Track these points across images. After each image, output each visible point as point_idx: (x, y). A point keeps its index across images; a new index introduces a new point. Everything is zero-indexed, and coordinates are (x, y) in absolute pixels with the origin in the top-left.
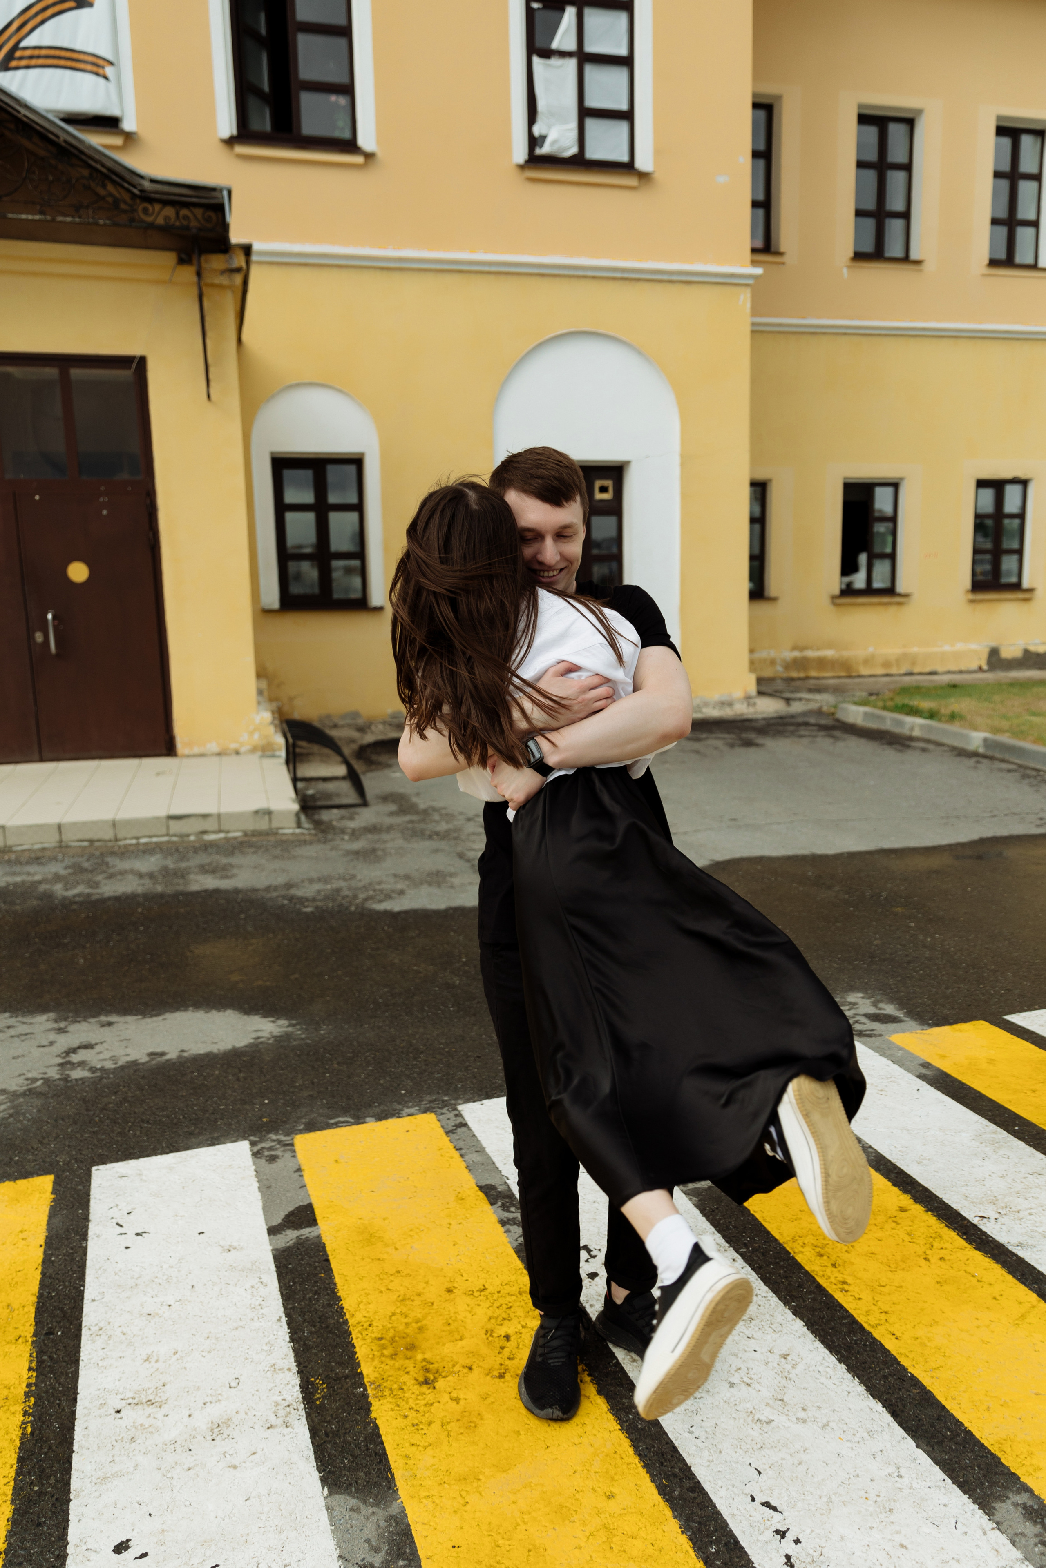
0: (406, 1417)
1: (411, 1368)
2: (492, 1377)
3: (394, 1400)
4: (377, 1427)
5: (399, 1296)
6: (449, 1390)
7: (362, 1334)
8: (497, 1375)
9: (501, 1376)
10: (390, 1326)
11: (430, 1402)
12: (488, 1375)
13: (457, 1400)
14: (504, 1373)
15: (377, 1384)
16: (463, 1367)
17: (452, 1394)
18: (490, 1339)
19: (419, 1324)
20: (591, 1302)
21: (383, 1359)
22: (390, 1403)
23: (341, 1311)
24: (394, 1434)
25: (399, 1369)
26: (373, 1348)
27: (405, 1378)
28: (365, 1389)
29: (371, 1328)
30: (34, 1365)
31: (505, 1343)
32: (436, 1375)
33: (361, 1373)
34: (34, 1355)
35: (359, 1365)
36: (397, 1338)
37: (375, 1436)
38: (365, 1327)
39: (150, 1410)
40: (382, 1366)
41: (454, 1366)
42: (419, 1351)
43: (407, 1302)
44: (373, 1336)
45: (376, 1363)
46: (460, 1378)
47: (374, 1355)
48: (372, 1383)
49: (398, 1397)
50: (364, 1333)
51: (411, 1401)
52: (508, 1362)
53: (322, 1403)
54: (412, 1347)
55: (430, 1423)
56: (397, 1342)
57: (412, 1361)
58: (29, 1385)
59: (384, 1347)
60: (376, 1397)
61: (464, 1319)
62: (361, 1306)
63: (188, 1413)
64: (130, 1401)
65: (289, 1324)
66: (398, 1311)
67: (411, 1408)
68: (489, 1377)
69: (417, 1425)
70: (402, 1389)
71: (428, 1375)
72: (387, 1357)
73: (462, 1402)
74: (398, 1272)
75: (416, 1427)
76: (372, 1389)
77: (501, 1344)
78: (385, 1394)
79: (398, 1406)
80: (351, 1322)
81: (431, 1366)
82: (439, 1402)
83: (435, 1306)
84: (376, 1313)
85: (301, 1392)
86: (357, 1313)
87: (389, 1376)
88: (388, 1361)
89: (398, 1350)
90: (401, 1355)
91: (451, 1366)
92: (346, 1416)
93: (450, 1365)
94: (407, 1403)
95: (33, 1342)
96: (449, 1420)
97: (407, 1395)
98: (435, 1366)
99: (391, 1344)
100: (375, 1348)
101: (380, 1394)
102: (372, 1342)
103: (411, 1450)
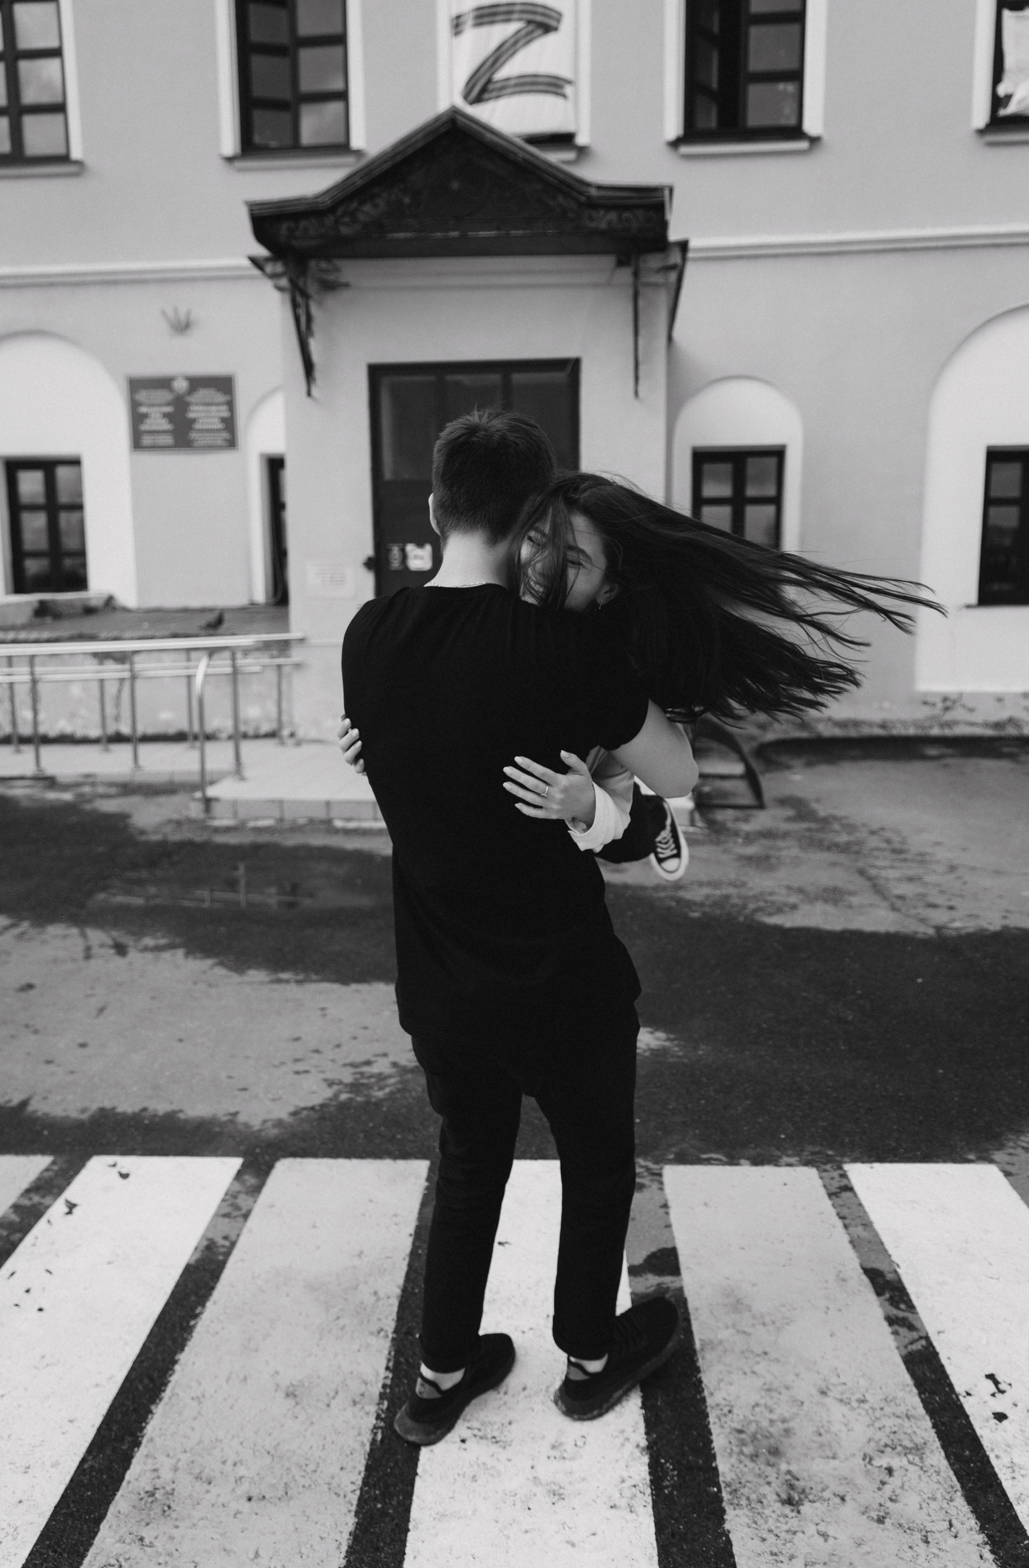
0: (764, 1540)
1: (772, 1478)
2: (869, 1517)
3: (750, 1514)
4: (729, 1543)
5: (765, 1384)
6: (817, 1520)
7: (720, 1420)
8: (875, 1517)
9: (880, 1520)
10: (752, 1418)
11: (793, 1529)
12: (863, 1514)
13: (825, 1536)
14: (884, 1518)
15: (734, 1487)
16: (835, 1495)
17: (819, 1527)
18: (869, 1467)
19: (786, 1425)
20: (997, 1452)
21: (742, 1458)
22: (747, 1516)
23: (698, 1385)
24: (749, 1558)
25: (760, 1476)
26: (732, 1441)
27: (765, 1490)
28: (720, 1491)
29: (730, 1415)
30: (391, 1364)
31: (886, 1478)
32: (802, 1496)
33: (716, 1469)
34: (393, 1353)
35: (714, 1457)
36: (759, 1436)
38: (724, 1412)
39: (494, 1448)
40: (741, 1466)
41: (823, 1490)
42: (783, 1459)
43: (774, 1394)
44: (733, 1425)
45: (733, 1460)
46: (830, 1508)
47: (732, 1450)
48: (728, 1485)
49: (756, 1511)
50: (723, 1419)
51: (771, 1521)
52: (889, 1504)
53: (671, 1493)
54: (775, 1452)
55: (792, 1557)
56: (758, 1440)
57: (775, 1470)
58: (384, 1386)
59: (743, 1443)
60: (732, 1504)
61: (837, 1433)
62: (722, 1385)
63: (530, 1463)
64: (476, 1432)
66: (762, 1402)
67: (770, 1531)
68: (865, 1517)
69: (776, 1554)
70: (761, 1502)
71: (792, 1492)
72: (746, 1456)
73: (831, 1541)
74: (766, 1353)
75: (775, 1557)
76: (727, 1492)
77: (881, 1478)
78: (742, 1502)
79: (756, 1523)
80: (710, 1401)
81: (796, 1483)
82: (803, 1532)
83: (805, 1407)
84: (738, 1397)
85: (650, 1473)
86: (717, 1392)
87: (748, 1482)
88: (747, 1462)
89: (760, 1451)
90: (762, 1459)
91: (820, 1489)
92: (696, 1518)
93: (820, 1487)
94: (766, 1522)
95: (393, 1339)
96: (814, 1560)
97: (767, 1512)
98: (800, 1484)
99: (752, 1441)
100: (734, 1441)
101: (736, 1501)
102: (730, 1433)
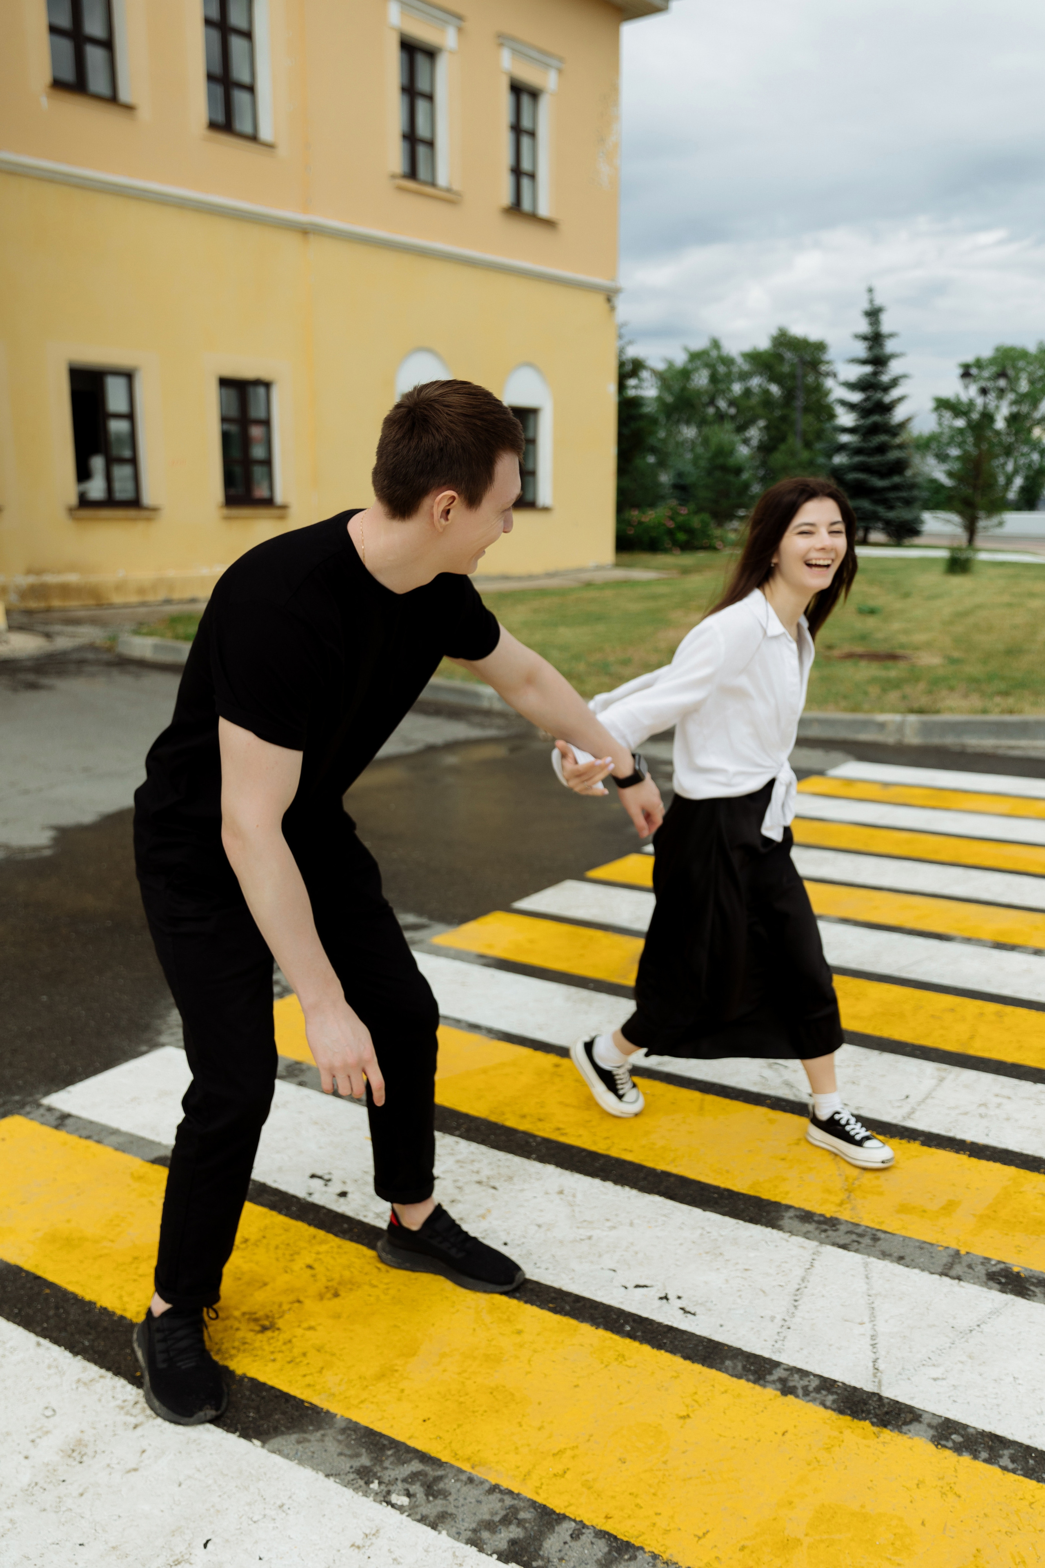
0: (274, 1360)
3: (247, 1354)
4: (253, 1379)
6: (296, 1324)
8: (331, 1296)
9: (336, 1295)
11: (286, 1340)
12: (322, 1299)
13: (312, 1328)
14: (336, 1292)
16: (291, 1303)
17: (302, 1326)
20: (359, 1214)
22: (247, 1357)
25: (226, 1330)
31: (313, 1272)
32: (270, 1320)
37: (257, 1387)
41: (281, 1306)
46: (297, 1312)
49: (249, 1350)
51: (266, 1348)
52: (331, 1284)
55: (304, 1354)
57: (232, 1319)
67: (272, 1353)
68: (325, 1300)
69: (292, 1361)
71: (260, 1323)
79: (257, 1356)
82: (295, 1337)
87: (221, 1339)
93: (277, 1306)
94: (263, 1350)
103: (308, 1380)
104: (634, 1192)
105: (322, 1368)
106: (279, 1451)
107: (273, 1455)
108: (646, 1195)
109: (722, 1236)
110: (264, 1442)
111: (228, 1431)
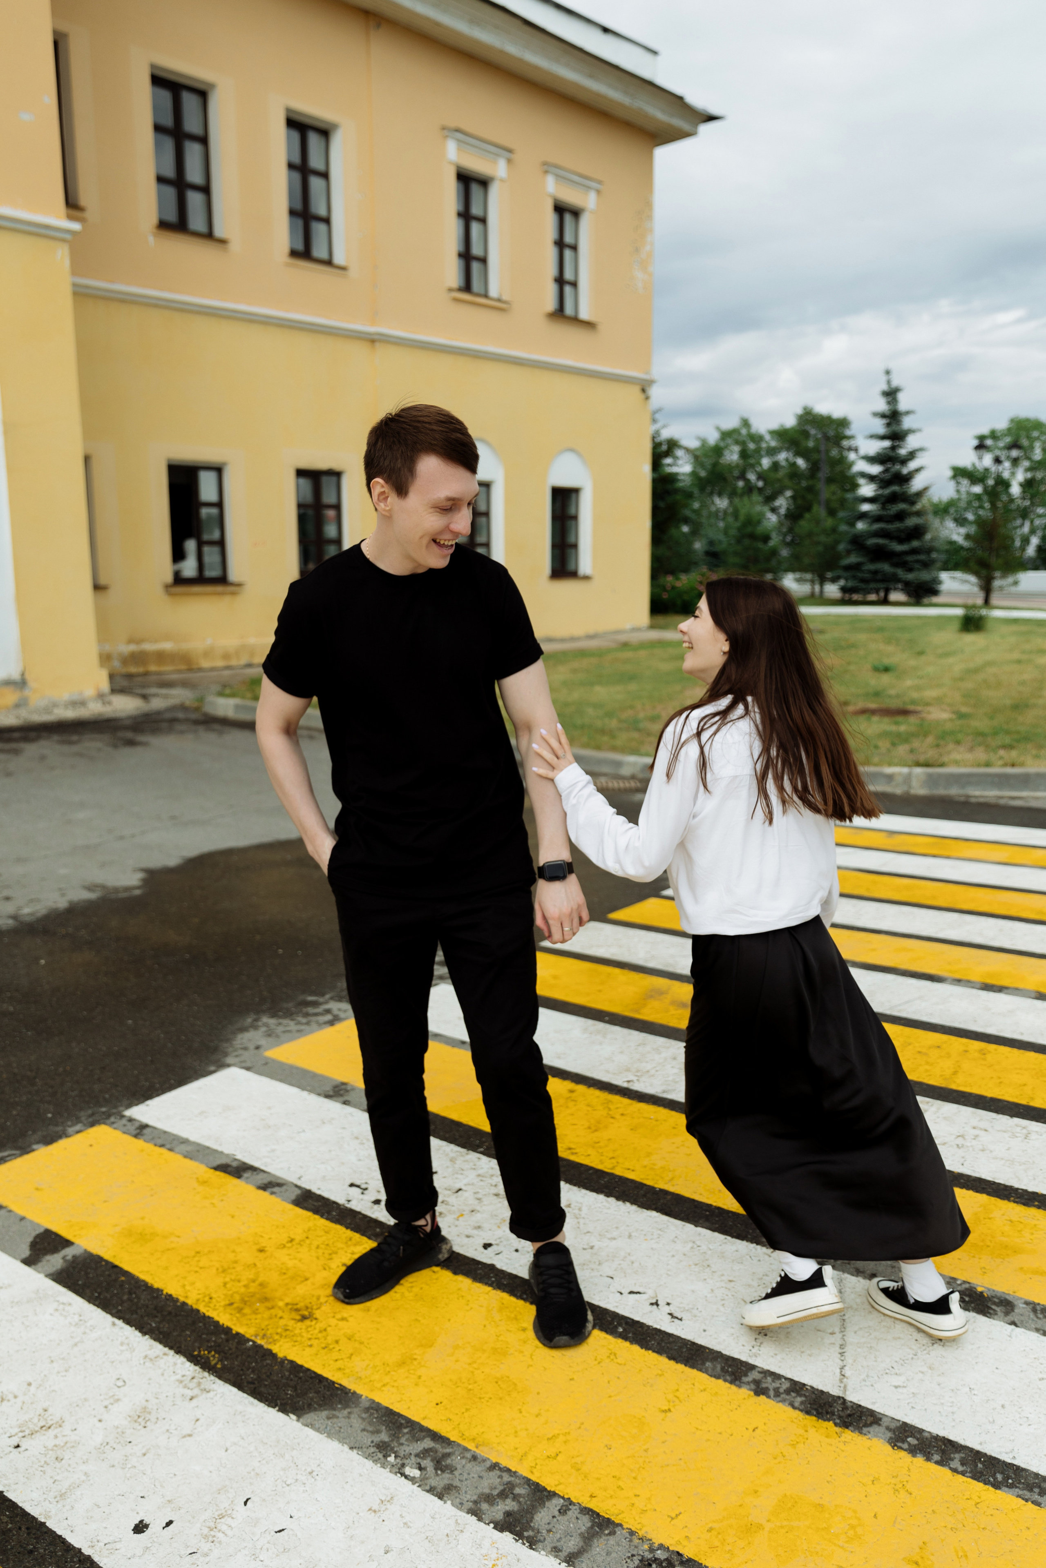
0: (311, 1346)
1: (280, 1314)
3: (288, 1340)
4: (293, 1360)
5: (217, 1269)
6: (331, 1316)
7: (209, 1307)
10: (230, 1293)
11: (323, 1329)
13: (344, 1319)
15: (261, 1335)
16: (328, 1296)
17: (336, 1318)
19: (257, 1282)
21: (247, 1317)
22: (287, 1342)
23: (171, 1298)
24: (313, 1360)
25: (271, 1318)
27: (283, 1322)
28: (254, 1342)
29: (211, 1302)
32: (309, 1310)
33: (238, 1334)
35: (229, 1329)
36: (246, 1299)
37: (296, 1368)
38: (206, 1301)
39: (53, 1432)
40: (252, 1322)
41: (318, 1298)
42: (275, 1300)
43: (229, 1271)
44: (223, 1303)
45: (243, 1322)
47: (237, 1317)
48: (256, 1336)
49: (290, 1336)
51: (305, 1334)
53: (223, 1365)
54: (266, 1300)
55: (337, 1342)
56: (248, 1301)
57: (276, 1309)
59: (240, 1309)
60: (270, 1343)
61: (295, 1266)
62: (187, 1288)
63: (96, 1419)
64: (22, 1434)
65: (128, 1322)
66: (227, 1280)
67: (310, 1339)
69: (326, 1347)
71: (301, 1313)
73: (350, 1319)
74: (198, 1253)
75: (328, 1348)
76: (261, 1339)
79: (296, 1341)
80: (189, 1302)
81: (298, 1306)
82: (332, 1325)
83: (259, 1265)
84: (207, 1288)
85: (195, 1365)
86: (189, 1294)
87: (267, 1326)
88: (254, 1316)
89: (256, 1306)
90: (262, 1309)
92: (256, 1365)
93: (315, 1299)
94: (302, 1337)
96: (352, 1333)
97: (297, 1331)
98: (301, 1305)
99: (245, 1304)
100: (233, 1312)
101: (271, 1340)
102: (225, 1309)
103: (339, 1364)
104: (634, 1208)
105: (352, 1355)
106: (312, 1425)
107: (306, 1428)
108: (645, 1210)
109: (710, 1250)
110: (299, 1417)
111: (269, 1406)
